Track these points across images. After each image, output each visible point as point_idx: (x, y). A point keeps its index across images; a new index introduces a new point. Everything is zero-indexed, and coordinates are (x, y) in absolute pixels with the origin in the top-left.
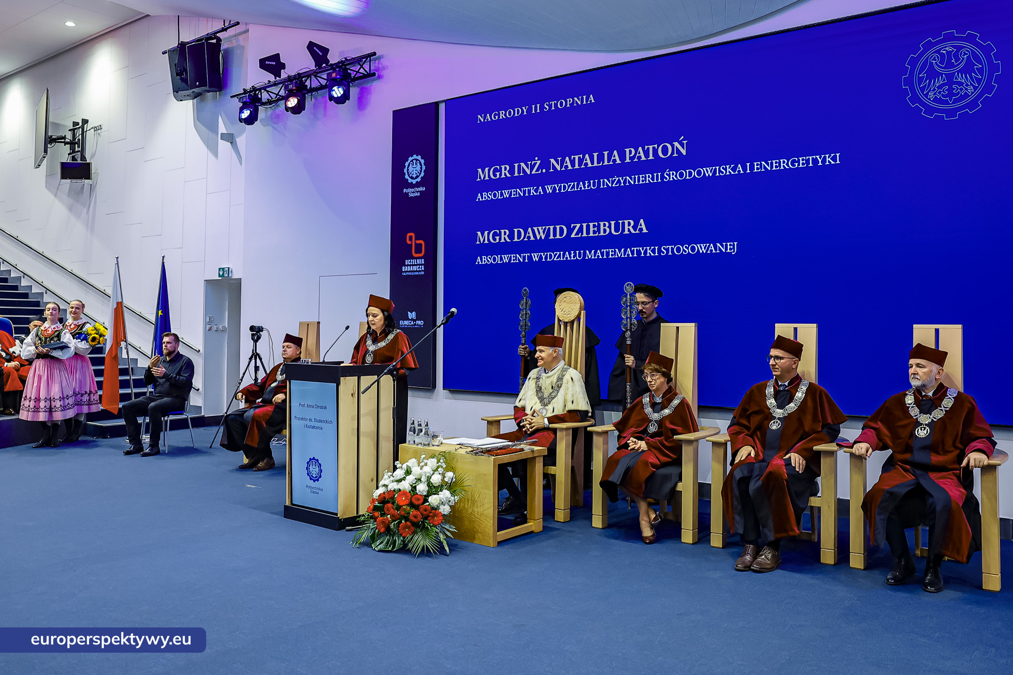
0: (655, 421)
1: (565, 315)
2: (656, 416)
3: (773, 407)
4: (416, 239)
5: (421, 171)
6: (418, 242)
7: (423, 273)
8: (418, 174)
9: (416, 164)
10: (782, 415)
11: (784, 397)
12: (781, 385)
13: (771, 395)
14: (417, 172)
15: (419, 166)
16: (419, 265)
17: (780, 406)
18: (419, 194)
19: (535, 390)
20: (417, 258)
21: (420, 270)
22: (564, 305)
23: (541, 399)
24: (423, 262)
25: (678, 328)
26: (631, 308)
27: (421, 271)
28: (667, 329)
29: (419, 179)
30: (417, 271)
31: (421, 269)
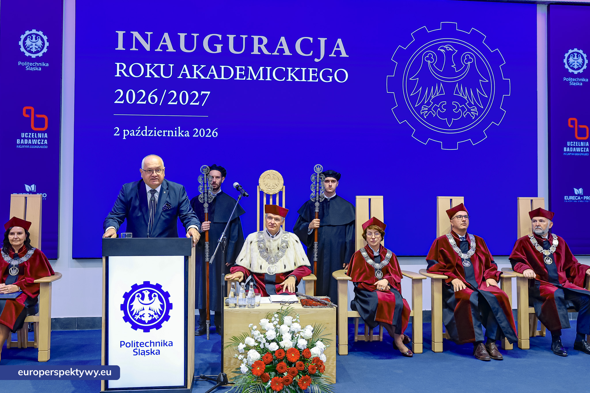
0: (379, 269)
1: (270, 190)
2: (377, 266)
3: (460, 252)
4: (35, 113)
5: (43, 47)
6: (38, 116)
7: (46, 147)
8: (39, 49)
9: (36, 39)
10: (467, 257)
11: (465, 245)
12: (460, 238)
13: (455, 244)
14: (37, 47)
15: (40, 43)
16: (41, 139)
17: (465, 252)
18: (40, 69)
19: (259, 251)
20: (37, 132)
21: (42, 143)
22: (267, 181)
23: (268, 259)
24: (46, 135)
25: (370, 200)
26: (320, 184)
27: (44, 145)
28: (361, 201)
29: (40, 55)
30: (37, 144)
31: (44, 142)
